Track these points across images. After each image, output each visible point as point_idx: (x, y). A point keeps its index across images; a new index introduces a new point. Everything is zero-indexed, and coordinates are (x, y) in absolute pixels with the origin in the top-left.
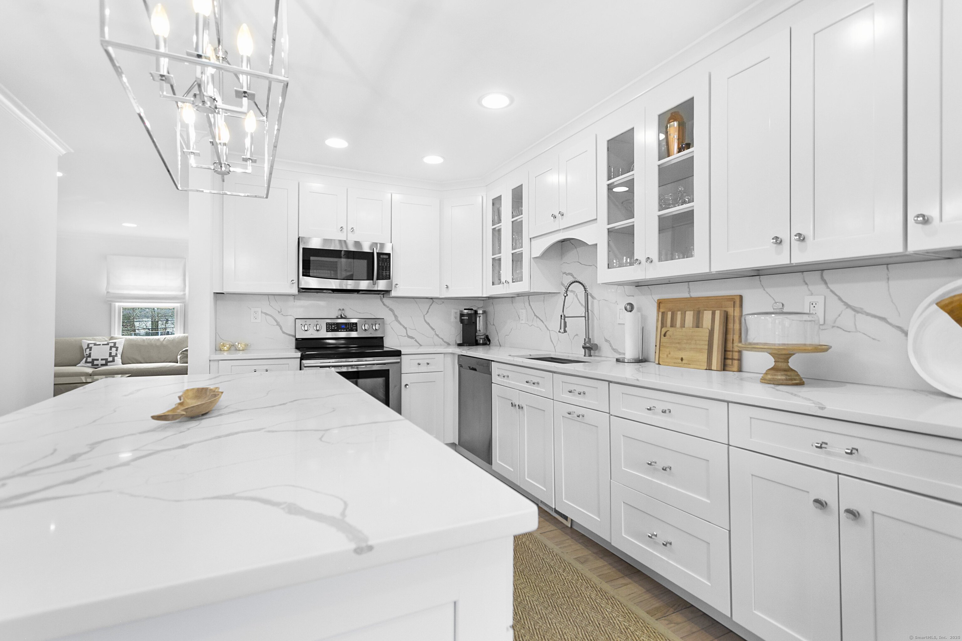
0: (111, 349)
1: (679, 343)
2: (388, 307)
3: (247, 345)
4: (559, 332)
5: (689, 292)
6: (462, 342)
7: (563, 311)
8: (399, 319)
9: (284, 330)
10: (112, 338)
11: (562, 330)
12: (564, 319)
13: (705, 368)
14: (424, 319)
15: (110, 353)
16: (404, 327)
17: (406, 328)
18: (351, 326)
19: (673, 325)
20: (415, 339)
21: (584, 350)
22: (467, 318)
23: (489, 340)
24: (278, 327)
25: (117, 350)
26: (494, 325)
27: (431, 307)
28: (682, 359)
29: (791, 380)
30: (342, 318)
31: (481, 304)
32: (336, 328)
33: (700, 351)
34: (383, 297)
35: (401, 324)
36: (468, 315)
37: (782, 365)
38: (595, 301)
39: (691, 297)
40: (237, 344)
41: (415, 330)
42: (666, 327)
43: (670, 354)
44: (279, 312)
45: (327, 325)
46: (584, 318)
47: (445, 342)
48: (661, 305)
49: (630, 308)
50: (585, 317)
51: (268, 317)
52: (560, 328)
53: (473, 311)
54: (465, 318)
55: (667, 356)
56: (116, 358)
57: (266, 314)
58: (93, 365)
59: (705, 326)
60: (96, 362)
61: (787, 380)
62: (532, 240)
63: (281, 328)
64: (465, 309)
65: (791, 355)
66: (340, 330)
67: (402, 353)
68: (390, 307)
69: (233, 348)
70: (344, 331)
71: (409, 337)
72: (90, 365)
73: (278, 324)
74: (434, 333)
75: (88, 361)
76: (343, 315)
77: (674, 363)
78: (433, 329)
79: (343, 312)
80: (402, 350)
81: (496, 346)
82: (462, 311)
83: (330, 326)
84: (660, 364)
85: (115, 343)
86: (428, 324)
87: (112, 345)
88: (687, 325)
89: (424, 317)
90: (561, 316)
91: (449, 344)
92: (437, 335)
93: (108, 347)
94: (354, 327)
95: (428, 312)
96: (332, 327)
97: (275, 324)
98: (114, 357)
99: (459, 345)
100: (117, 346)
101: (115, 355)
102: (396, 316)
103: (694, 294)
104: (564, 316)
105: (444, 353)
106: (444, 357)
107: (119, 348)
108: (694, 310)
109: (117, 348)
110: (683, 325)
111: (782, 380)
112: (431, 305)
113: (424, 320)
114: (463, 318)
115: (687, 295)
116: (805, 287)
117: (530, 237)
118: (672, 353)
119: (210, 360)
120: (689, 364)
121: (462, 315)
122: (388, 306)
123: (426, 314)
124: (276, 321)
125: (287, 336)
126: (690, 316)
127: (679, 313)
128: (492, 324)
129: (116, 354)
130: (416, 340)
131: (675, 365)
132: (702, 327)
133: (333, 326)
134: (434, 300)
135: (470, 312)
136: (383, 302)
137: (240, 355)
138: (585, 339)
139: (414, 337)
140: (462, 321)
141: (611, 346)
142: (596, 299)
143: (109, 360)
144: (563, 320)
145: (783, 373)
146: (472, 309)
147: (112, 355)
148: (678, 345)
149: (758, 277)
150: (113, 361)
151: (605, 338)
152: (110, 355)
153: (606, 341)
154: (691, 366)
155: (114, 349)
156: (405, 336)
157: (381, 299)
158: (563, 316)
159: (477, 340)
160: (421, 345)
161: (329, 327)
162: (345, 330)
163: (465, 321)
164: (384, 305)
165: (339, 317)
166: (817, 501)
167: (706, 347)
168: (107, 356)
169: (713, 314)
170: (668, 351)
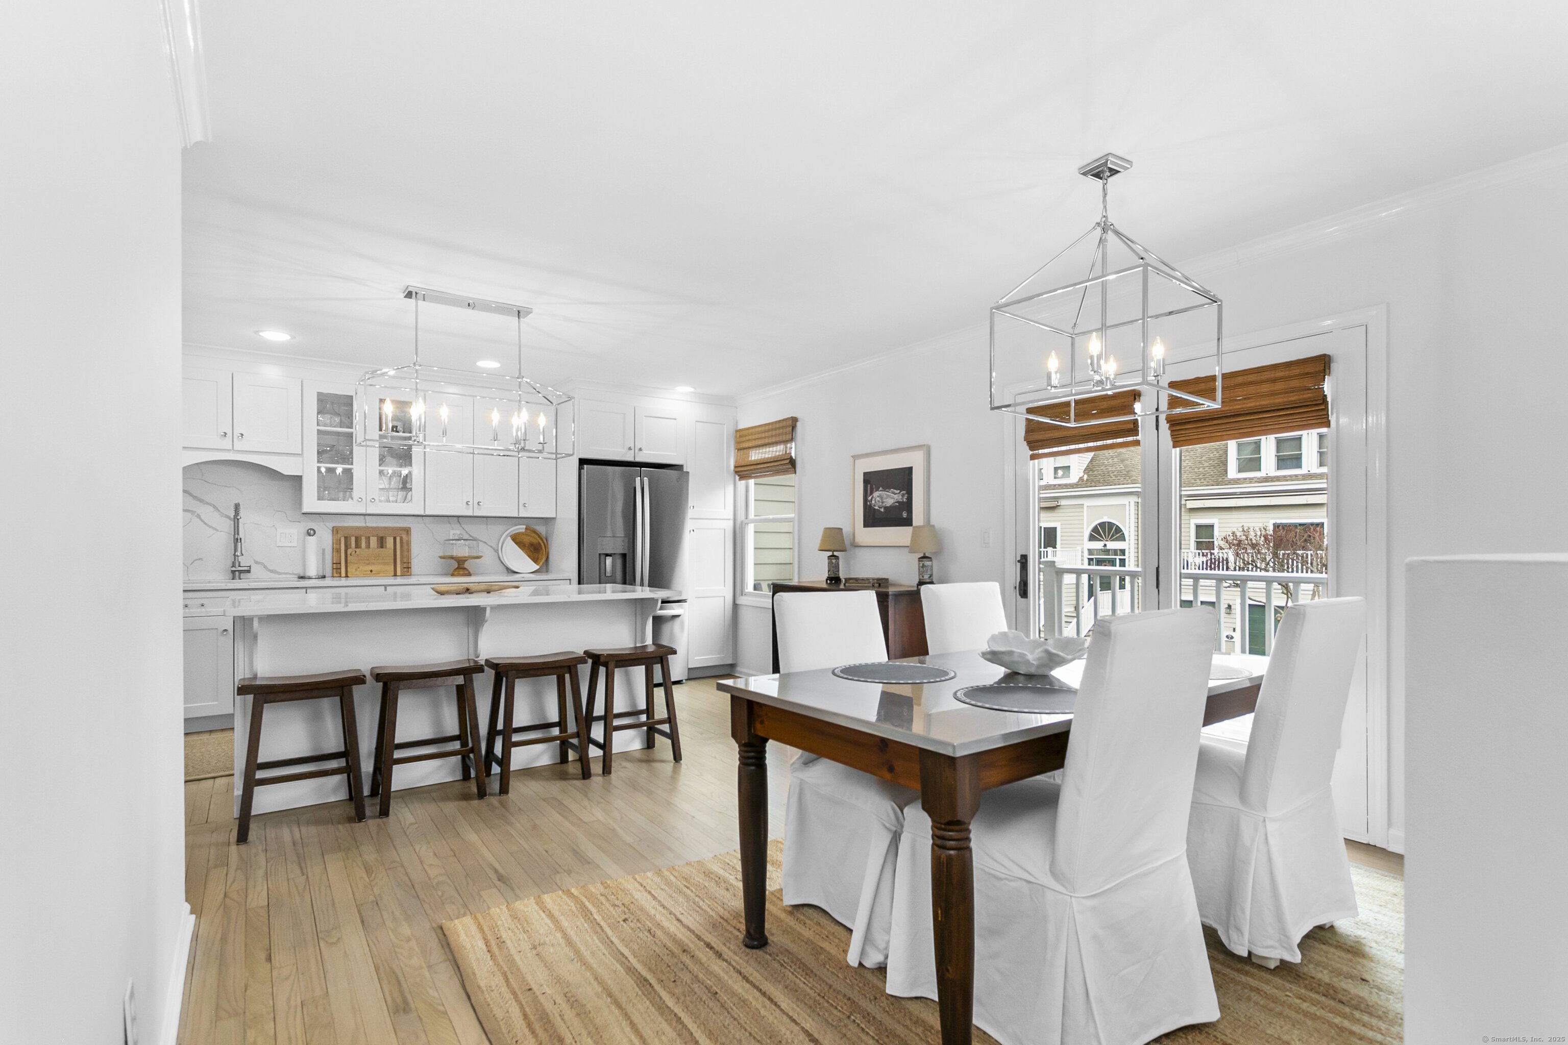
1: (365, 560)
5: (366, 523)
13: (392, 575)
19: (358, 545)
28: (371, 571)
33: (388, 564)
39: (367, 526)
42: (351, 548)
43: (358, 568)
48: (338, 531)
49: (312, 532)
55: (356, 570)
59: (388, 546)
65: (465, 560)
77: (364, 574)
84: (348, 577)
88: (371, 547)
103: (371, 525)
110: (368, 546)
115: (363, 525)
116: (449, 525)
118: (361, 567)
120: (378, 574)
126: (374, 541)
127: (363, 538)
131: (362, 576)
132: (386, 548)
141: (265, 567)
148: (367, 562)
151: (255, 560)
153: (257, 563)
154: (380, 575)
167: (392, 561)
169: (395, 539)
170: (356, 566)
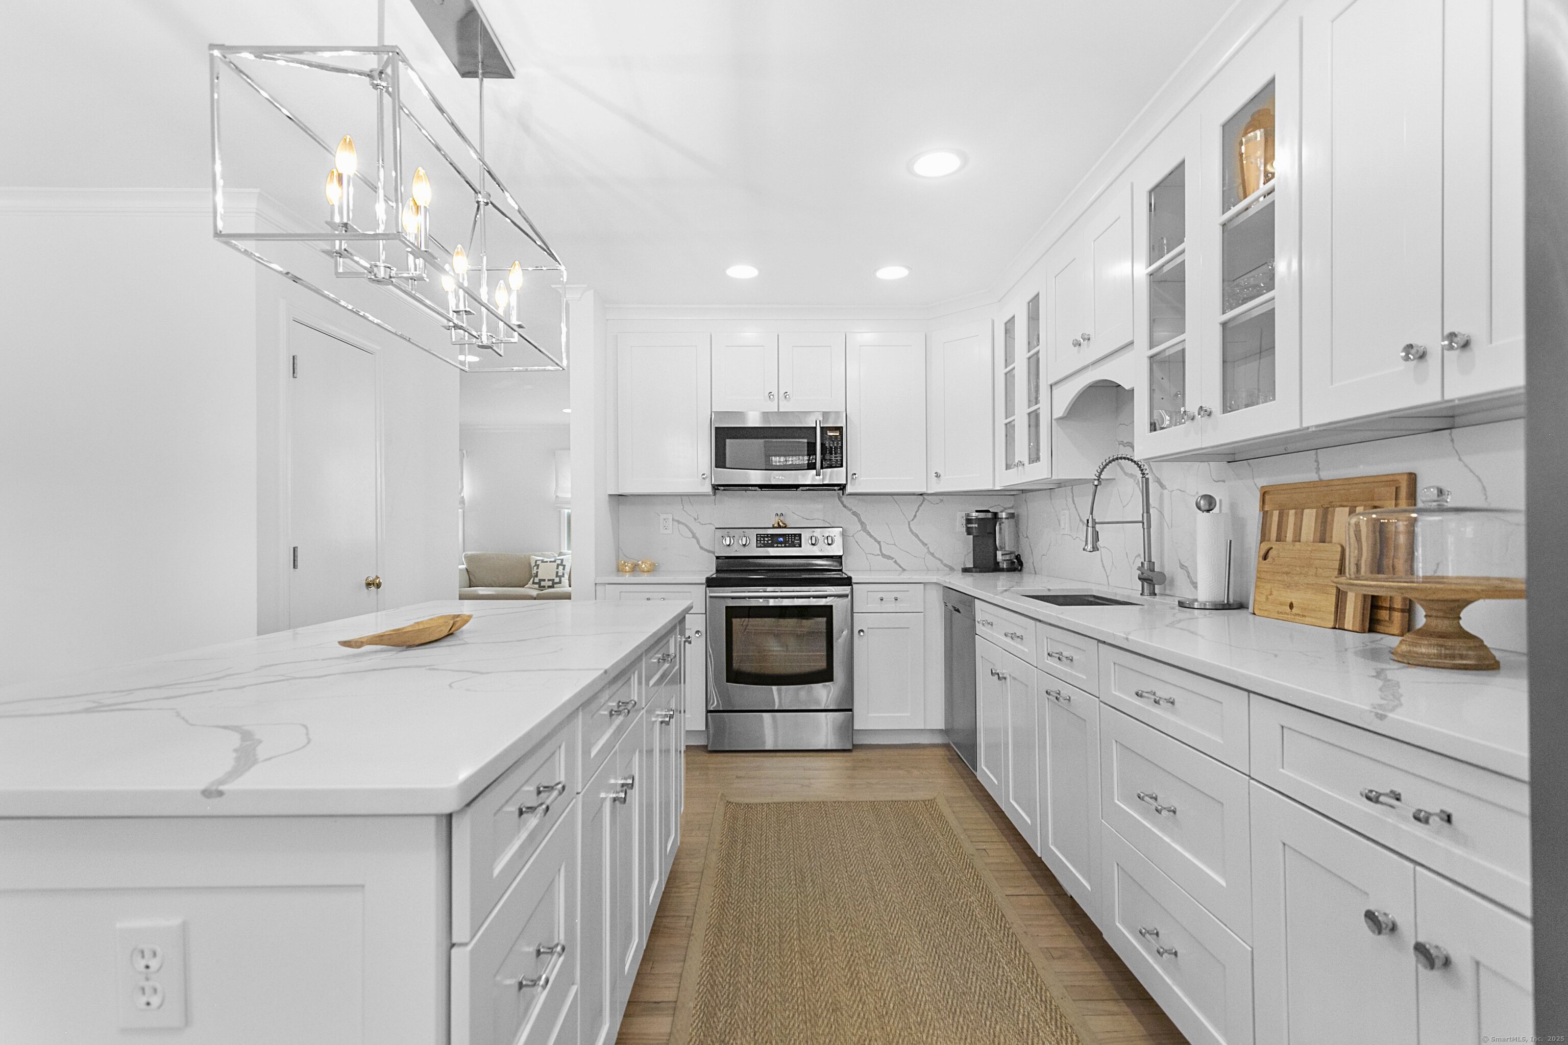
0: (557, 568)
1: (1287, 573)
2: (850, 510)
3: (653, 565)
4: (1084, 549)
5: (1318, 469)
6: (972, 566)
7: (1092, 513)
8: (868, 528)
9: (702, 544)
10: (560, 554)
11: (1089, 547)
12: (1093, 527)
13: (1331, 626)
14: (910, 528)
15: (557, 572)
16: (876, 540)
17: (879, 543)
18: (792, 539)
19: (1279, 537)
20: (894, 560)
21: (1141, 583)
22: (976, 525)
23: (1021, 564)
24: (694, 541)
25: (564, 569)
26: (1027, 537)
27: (921, 508)
28: (1291, 606)
29: (1453, 657)
30: (780, 527)
31: (1009, 502)
32: (770, 542)
33: (1323, 589)
34: (843, 495)
35: (871, 536)
36: (978, 520)
37: (1443, 625)
38: (1165, 492)
39: (1321, 480)
40: (640, 563)
41: (895, 544)
42: (1269, 540)
43: (1271, 594)
44: (695, 519)
45: (757, 537)
46: (1141, 524)
47: (946, 565)
48: (1267, 497)
49: (1208, 503)
50: (1143, 523)
51: (681, 526)
52: (1086, 544)
53: (990, 514)
54: (973, 525)
55: (1267, 599)
56: (562, 579)
57: (679, 522)
58: (540, 586)
59: (1335, 539)
60: (543, 584)
61: (1439, 656)
62: (1053, 388)
63: (698, 543)
64: (977, 511)
65: (1468, 602)
66: (775, 545)
67: (853, 581)
68: (854, 509)
69: (635, 569)
70: (782, 547)
71: (884, 556)
72: (537, 586)
73: (694, 536)
74: (926, 550)
75: (535, 581)
76: (780, 523)
77: (1278, 613)
78: (925, 545)
79: (782, 518)
80: (853, 577)
81: (1030, 573)
82: (968, 515)
83: (762, 539)
84: (1255, 615)
85: (562, 560)
86: (917, 536)
87: (559, 562)
88: (1303, 538)
89: (909, 525)
90: (1088, 520)
91: (952, 569)
92: (932, 554)
93: (555, 565)
94: (797, 540)
95: (915, 516)
96: (764, 540)
97: (691, 536)
98: (560, 577)
99: (965, 570)
100: (564, 564)
101: (561, 574)
102: (862, 523)
103: (1327, 474)
104: (1093, 520)
105: (924, 584)
106: (924, 589)
107: (566, 567)
108: (1317, 508)
109: (564, 566)
110: (1297, 539)
111: (1428, 655)
112: (920, 505)
113: (908, 530)
114: (969, 526)
115: (1312, 477)
117: (1050, 383)
118: (1275, 593)
119: (596, 584)
120: (1303, 616)
121: (969, 521)
122: (850, 507)
123: (913, 520)
124: (692, 533)
125: (707, 553)
126: (1310, 518)
127: (1292, 512)
128: (1025, 536)
129: (563, 574)
130: (895, 562)
131: (1280, 616)
132: (1331, 542)
133: (766, 539)
134: (925, 497)
135: (981, 515)
136: (842, 503)
137: (645, 578)
138: (1142, 563)
139: (892, 556)
140: (969, 531)
142: (1166, 489)
143: (555, 581)
144: (1090, 529)
145: (1434, 641)
146: (988, 511)
147: (559, 574)
148: (1285, 577)
149: (1448, 431)
150: (560, 582)
152: (557, 576)
154: (1307, 620)
155: (561, 568)
156: (879, 555)
157: (839, 498)
158: (1090, 521)
159: (998, 563)
160: (904, 570)
161: (760, 541)
162: (783, 545)
163: (974, 531)
164: (845, 506)
165: (776, 525)
166: (1370, 916)
167: (1335, 581)
168: (553, 577)
170: (1268, 586)
